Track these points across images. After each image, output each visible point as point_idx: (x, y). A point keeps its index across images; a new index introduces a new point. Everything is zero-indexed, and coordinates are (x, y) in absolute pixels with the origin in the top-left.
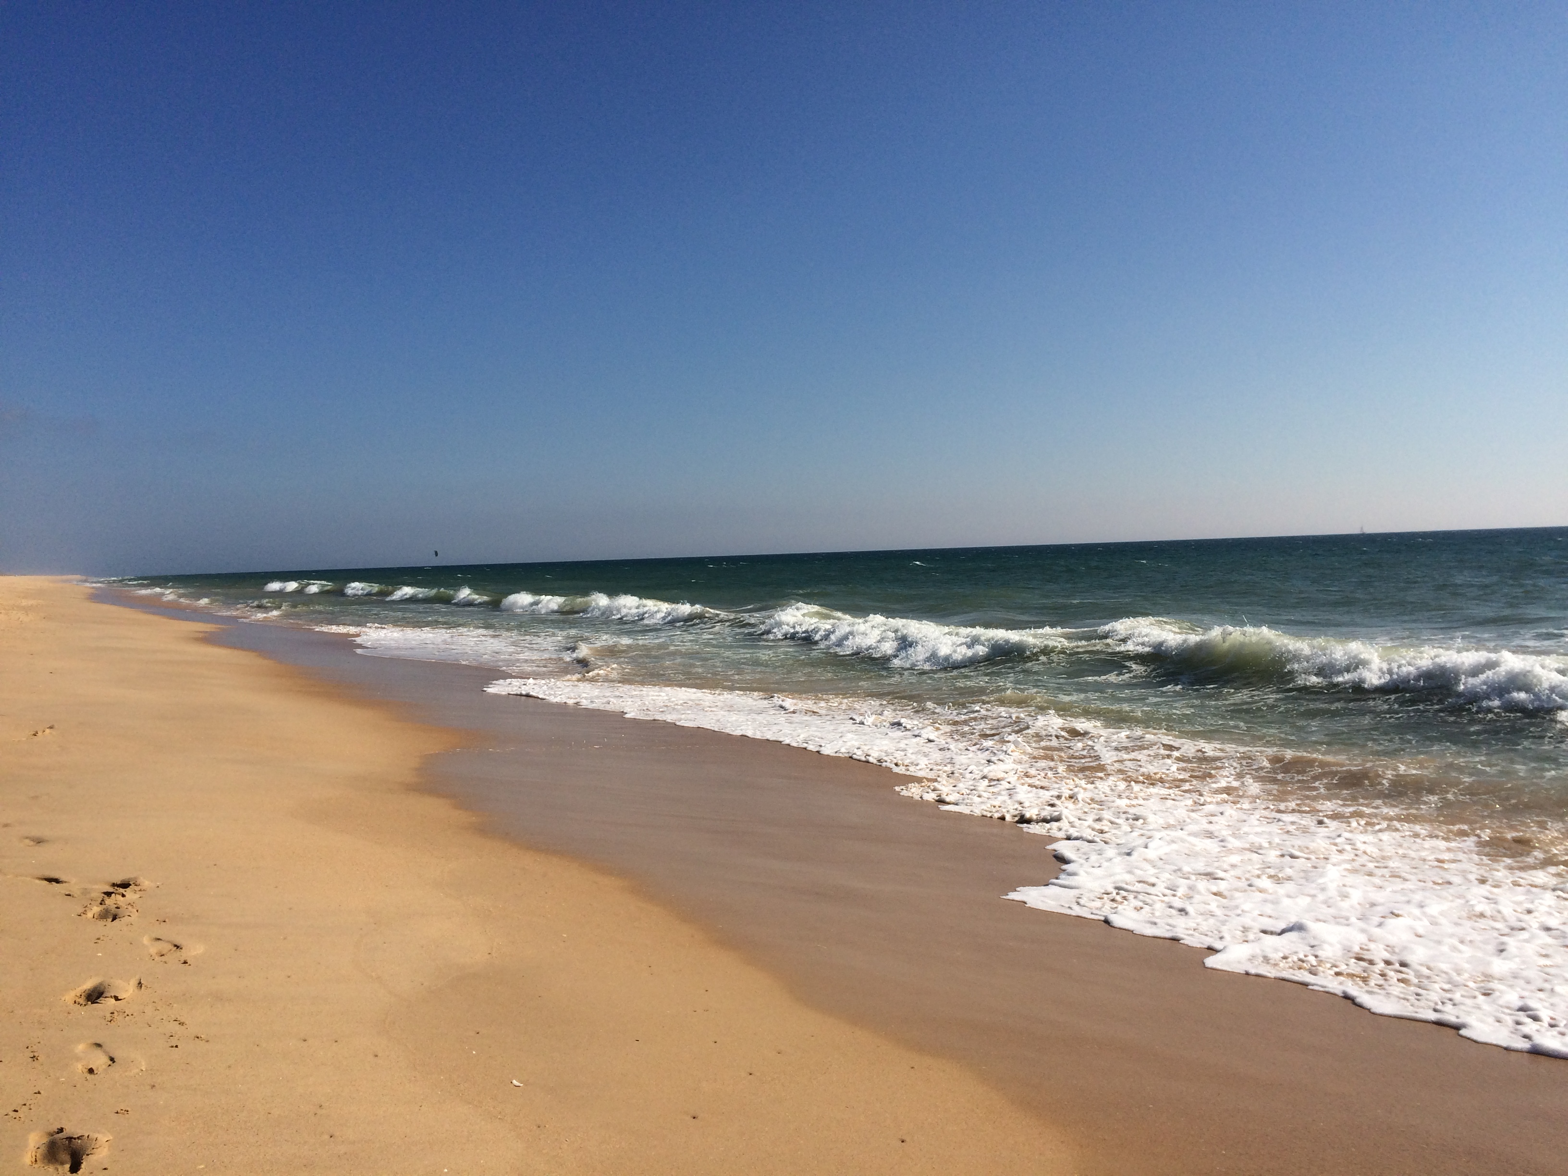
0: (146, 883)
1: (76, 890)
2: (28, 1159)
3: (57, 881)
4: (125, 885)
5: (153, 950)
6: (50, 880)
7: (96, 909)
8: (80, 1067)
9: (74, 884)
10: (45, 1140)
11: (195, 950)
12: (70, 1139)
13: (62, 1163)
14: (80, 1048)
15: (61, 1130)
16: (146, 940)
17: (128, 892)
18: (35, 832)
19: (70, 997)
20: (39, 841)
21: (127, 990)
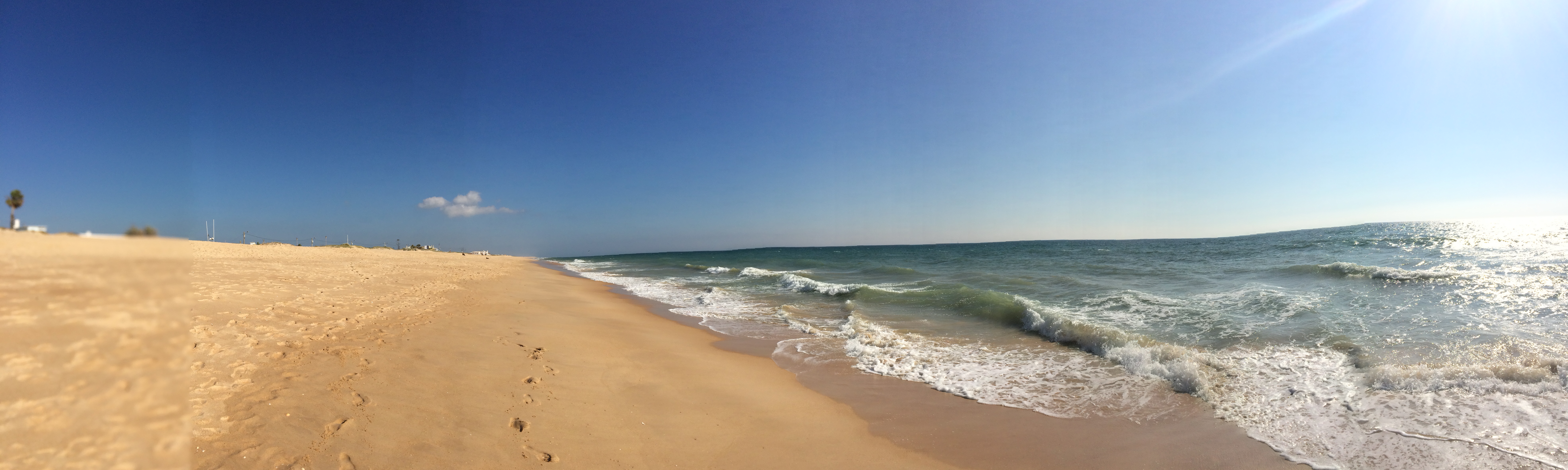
0: (545, 349)
1: (527, 350)
2: (510, 425)
3: (522, 346)
4: (540, 349)
5: (545, 370)
6: (521, 345)
7: (532, 355)
8: (524, 401)
9: (527, 347)
10: (514, 420)
11: (557, 372)
12: (520, 421)
13: (518, 428)
14: (525, 395)
15: (518, 419)
16: (544, 366)
17: (540, 351)
18: (519, 331)
19: (523, 380)
20: (519, 334)
21: (538, 381)
